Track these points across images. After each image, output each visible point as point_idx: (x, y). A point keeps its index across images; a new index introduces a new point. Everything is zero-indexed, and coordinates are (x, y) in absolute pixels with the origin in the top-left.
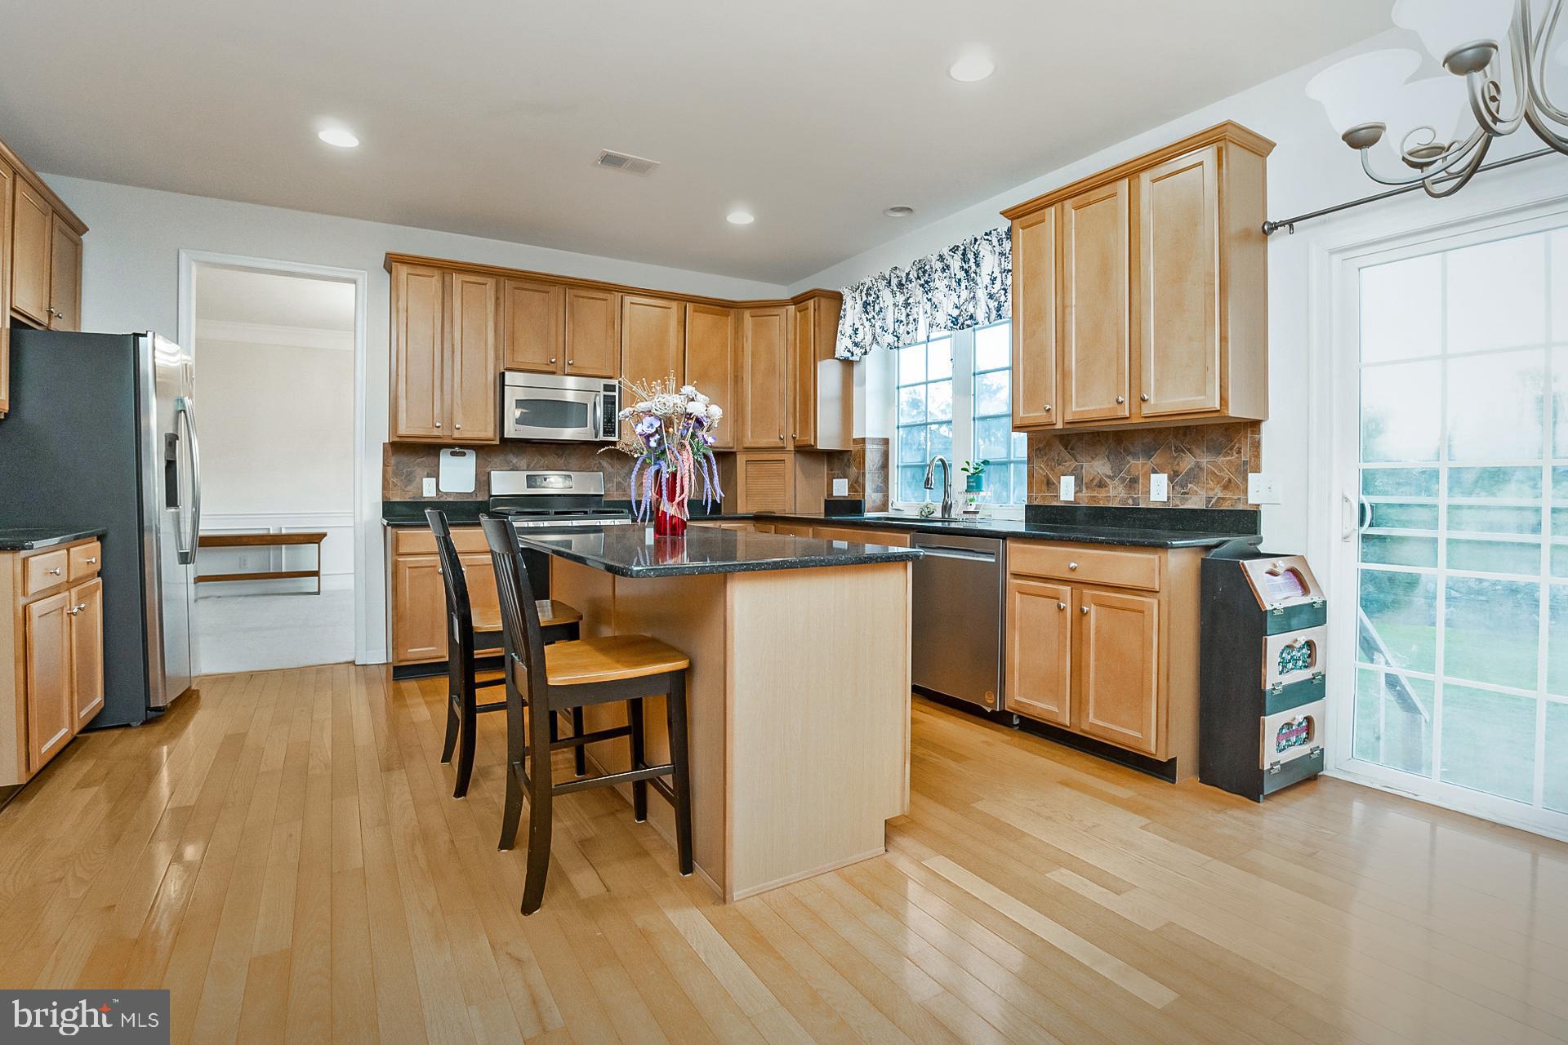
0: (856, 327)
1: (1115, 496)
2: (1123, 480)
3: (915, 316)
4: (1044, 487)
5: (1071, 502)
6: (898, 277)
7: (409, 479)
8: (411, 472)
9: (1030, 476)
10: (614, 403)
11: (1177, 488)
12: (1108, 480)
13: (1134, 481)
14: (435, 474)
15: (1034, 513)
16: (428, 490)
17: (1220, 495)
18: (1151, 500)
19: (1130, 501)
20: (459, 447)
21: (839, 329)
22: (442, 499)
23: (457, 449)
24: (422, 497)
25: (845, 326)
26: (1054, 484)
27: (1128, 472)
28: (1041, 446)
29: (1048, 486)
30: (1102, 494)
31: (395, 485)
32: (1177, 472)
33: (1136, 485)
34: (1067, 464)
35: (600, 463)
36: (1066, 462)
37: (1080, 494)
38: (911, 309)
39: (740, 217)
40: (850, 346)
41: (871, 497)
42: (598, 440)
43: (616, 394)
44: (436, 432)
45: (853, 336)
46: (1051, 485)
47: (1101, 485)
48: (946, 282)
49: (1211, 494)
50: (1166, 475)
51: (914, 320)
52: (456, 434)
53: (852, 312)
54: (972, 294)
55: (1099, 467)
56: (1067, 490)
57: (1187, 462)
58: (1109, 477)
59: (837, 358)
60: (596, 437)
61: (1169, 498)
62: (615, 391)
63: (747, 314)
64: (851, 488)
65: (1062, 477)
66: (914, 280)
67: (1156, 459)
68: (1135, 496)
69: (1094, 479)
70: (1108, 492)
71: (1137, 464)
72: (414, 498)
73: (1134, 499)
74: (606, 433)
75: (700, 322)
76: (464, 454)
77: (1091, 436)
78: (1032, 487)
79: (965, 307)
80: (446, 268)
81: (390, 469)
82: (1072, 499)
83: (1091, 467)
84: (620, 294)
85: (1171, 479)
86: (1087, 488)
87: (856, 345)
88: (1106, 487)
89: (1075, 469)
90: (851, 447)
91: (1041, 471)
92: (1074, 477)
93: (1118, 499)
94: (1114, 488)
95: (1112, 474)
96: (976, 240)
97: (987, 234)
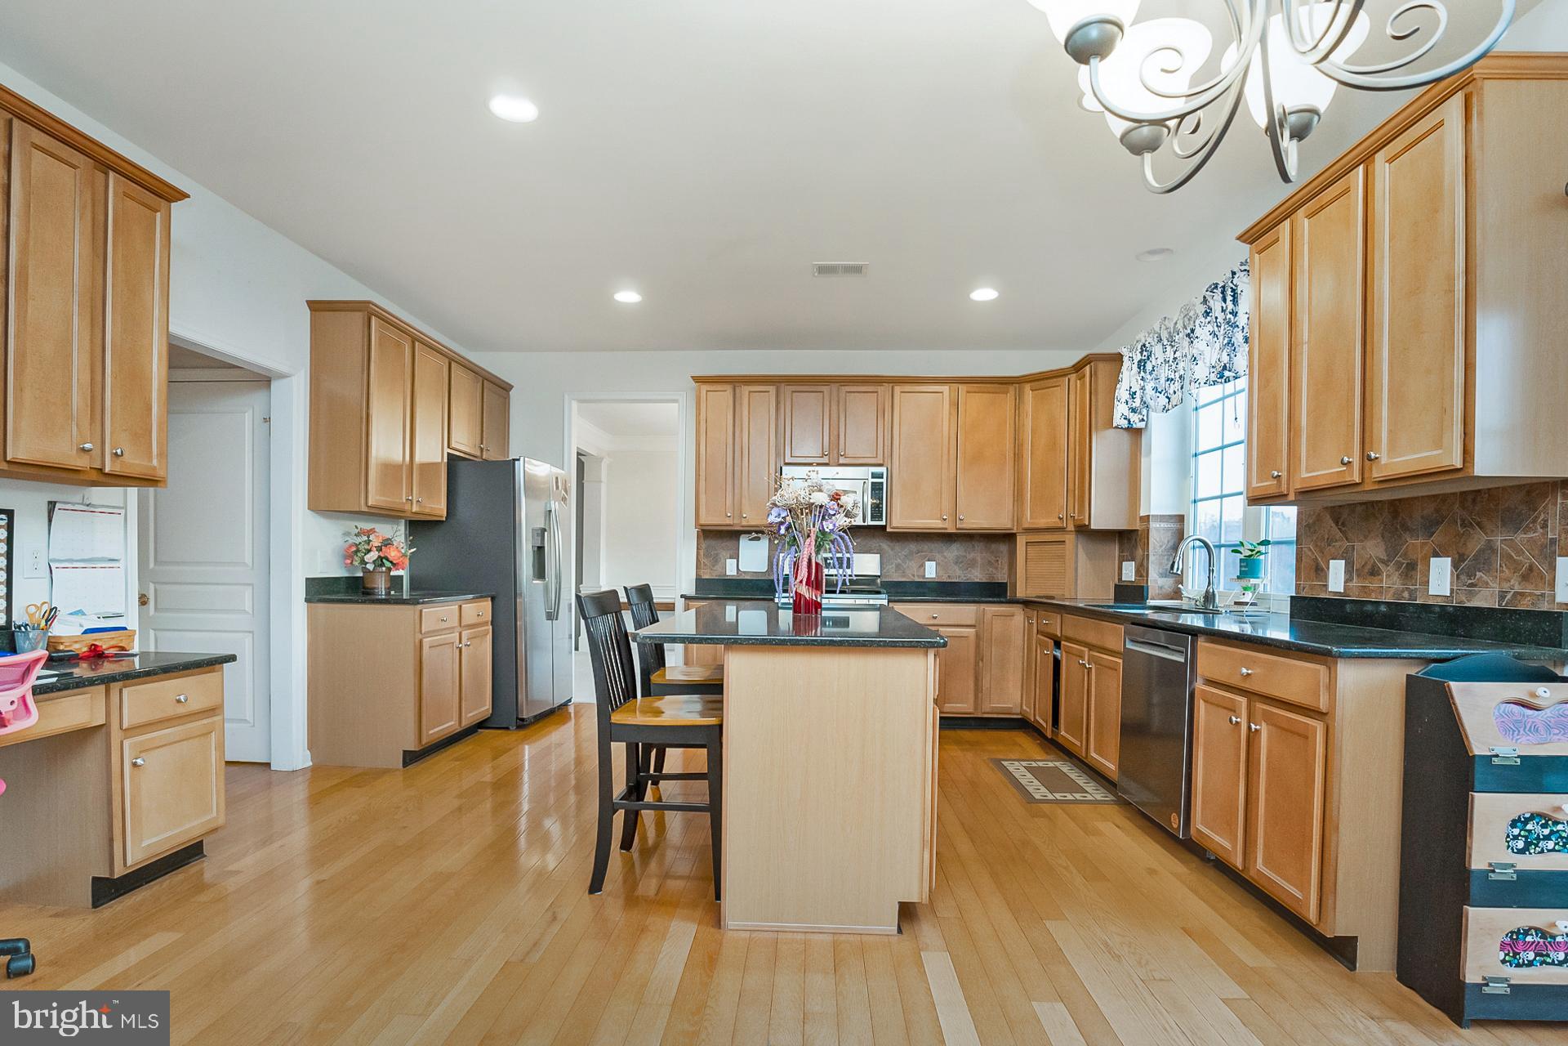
0: (1133, 390)
1: (1388, 588)
2: (1399, 565)
3: (1182, 372)
4: (1313, 574)
5: (1340, 594)
6: (1167, 328)
7: (715, 560)
8: (718, 554)
9: (1299, 559)
10: (882, 489)
11: (1462, 577)
12: (1381, 566)
13: (1412, 566)
14: (736, 555)
15: (1300, 609)
16: (730, 569)
17: (1518, 588)
18: (1430, 593)
19: (1406, 594)
20: (755, 533)
21: (1116, 394)
22: (740, 577)
23: (753, 535)
24: (725, 575)
25: (1122, 392)
26: (1323, 570)
27: (1405, 555)
28: (1311, 522)
29: (1317, 573)
30: (1374, 584)
31: (704, 565)
32: (1464, 554)
33: (1413, 573)
34: (1338, 544)
35: (880, 546)
36: (1336, 541)
37: (1350, 584)
38: (1177, 364)
39: (984, 294)
40: (1126, 412)
41: (1156, 581)
42: (866, 524)
43: (884, 480)
44: (728, 521)
45: (1130, 401)
46: (1320, 572)
47: (1374, 572)
48: (1210, 328)
49: (1506, 587)
50: (1450, 559)
51: (1180, 377)
52: (755, 522)
53: (1129, 376)
54: (1227, 339)
55: (1372, 548)
56: (1337, 579)
57: (1476, 541)
58: (1382, 561)
59: (1117, 427)
60: (864, 522)
61: (1452, 591)
62: (882, 478)
63: (1027, 387)
64: (1138, 572)
65: (1331, 561)
66: (1181, 330)
67: (1438, 537)
68: (1412, 588)
69: (1366, 563)
70: (1382, 581)
71: (1414, 543)
72: (719, 576)
73: (1411, 592)
74: (873, 518)
75: (974, 403)
76: (758, 539)
77: (1364, 506)
78: (1300, 573)
80: (737, 382)
81: (701, 552)
82: (1342, 591)
83: (1364, 548)
84: (891, 385)
85: (1455, 565)
86: (1358, 576)
87: (1134, 410)
88: (1379, 574)
89: (1346, 551)
90: (1137, 526)
91: (1310, 553)
92: (1344, 561)
93: (1392, 591)
94: (1388, 576)
95: (1386, 558)
96: (1234, 273)
97: (1242, 264)
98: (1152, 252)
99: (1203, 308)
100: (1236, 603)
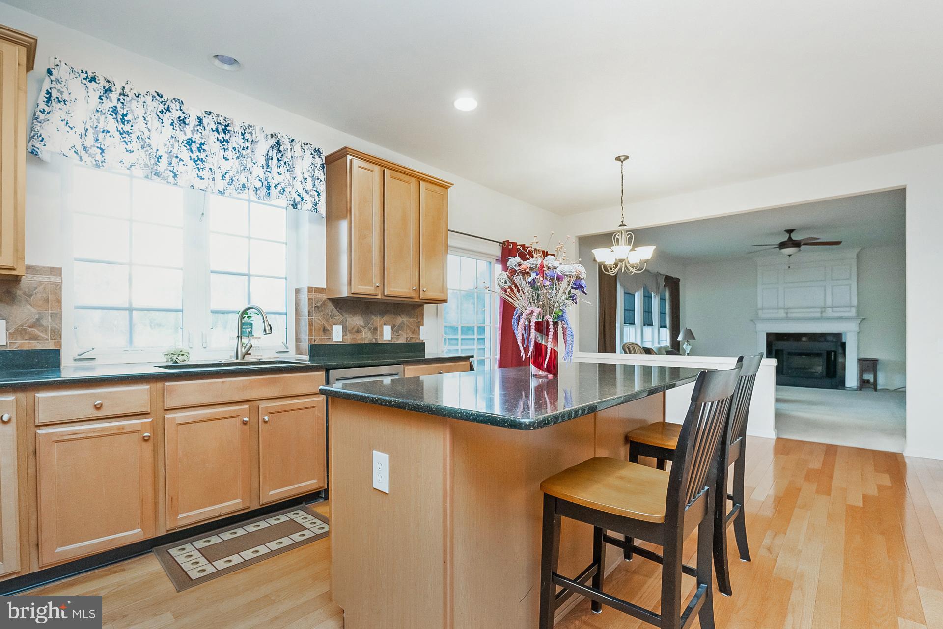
1: (366, 337)
2: (370, 328)
4: (321, 332)
5: (340, 342)
9: (312, 325)
11: (395, 333)
12: (362, 328)
13: (375, 329)
15: (315, 351)
17: (411, 336)
18: (384, 339)
19: (374, 340)
26: (329, 330)
27: (372, 324)
28: (319, 305)
29: (324, 332)
30: (358, 336)
32: (395, 325)
33: (377, 331)
34: (337, 318)
36: (336, 316)
37: (346, 337)
47: (358, 331)
49: (408, 335)
50: (390, 326)
55: (356, 321)
56: (337, 335)
57: (399, 320)
58: (363, 327)
61: (391, 338)
65: (334, 326)
67: (386, 318)
68: (376, 337)
69: (354, 327)
70: (362, 335)
71: (377, 320)
77: (352, 302)
78: (313, 332)
82: (341, 340)
83: (352, 320)
85: (392, 329)
86: (350, 333)
88: (361, 332)
89: (342, 321)
91: (319, 322)
92: (341, 326)
93: (367, 339)
94: (366, 333)
95: (364, 325)
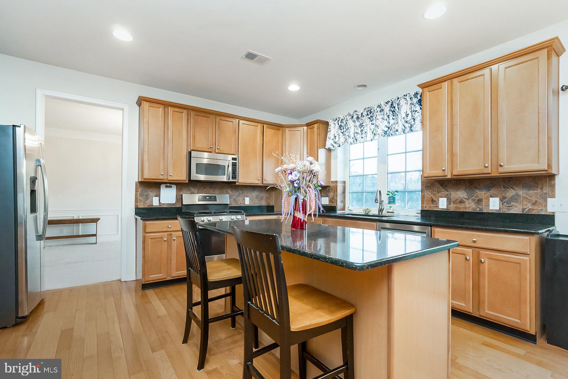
0: (335, 135)
1: (470, 206)
2: (474, 200)
3: (366, 131)
4: (430, 202)
5: (445, 209)
6: (357, 115)
7: (147, 198)
8: (148, 195)
9: (423, 197)
10: (236, 166)
11: (505, 204)
12: (465, 200)
13: (480, 200)
14: (159, 196)
15: (424, 213)
16: (155, 202)
17: (530, 207)
18: (490, 209)
19: (478, 209)
20: (169, 184)
21: (328, 136)
22: (161, 206)
23: (169, 185)
24: (153, 206)
25: (331, 135)
26: (435, 201)
27: (477, 197)
28: (429, 185)
29: (432, 202)
30: (462, 206)
31: (141, 200)
32: (505, 197)
33: (481, 202)
34: (443, 193)
36: (442, 192)
37: (450, 206)
38: (364, 128)
39: (294, 87)
40: (333, 143)
41: (339, 205)
42: (229, 181)
43: (237, 161)
44: (161, 177)
45: (334, 139)
47: (461, 202)
48: (382, 116)
49: (525, 207)
50: (499, 198)
51: (366, 132)
52: (170, 178)
53: (333, 129)
54: (397, 121)
55: (461, 194)
56: (443, 204)
57: (511, 193)
58: (466, 199)
59: (326, 148)
60: (229, 180)
61: (500, 208)
62: (236, 160)
63: (287, 130)
64: (330, 201)
65: (440, 198)
66: (365, 116)
67: (492, 191)
68: (481, 207)
69: (457, 199)
70: (466, 205)
71: (481, 194)
72: (149, 206)
73: (480, 209)
74: (233, 178)
75: (269, 132)
76: (171, 187)
78: (424, 202)
79: (394, 126)
80: (166, 105)
81: (138, 193)
82: (446, 208)
83: (456, 194)
84: (238, 120)
85: (501, 200)
86: (454, 203)
87: (335, 143)
88: (464, 203)
89: (447, 195)
90: (331, 185)
91: (428, 196)
92: (446, 198)
93: (471, 208)
94: (469, 203)
95: (467, 198)
96: (398, 98)
97: (404, 96)
98: (358, 86)
99: (379, 109)
100: (388, 212)
